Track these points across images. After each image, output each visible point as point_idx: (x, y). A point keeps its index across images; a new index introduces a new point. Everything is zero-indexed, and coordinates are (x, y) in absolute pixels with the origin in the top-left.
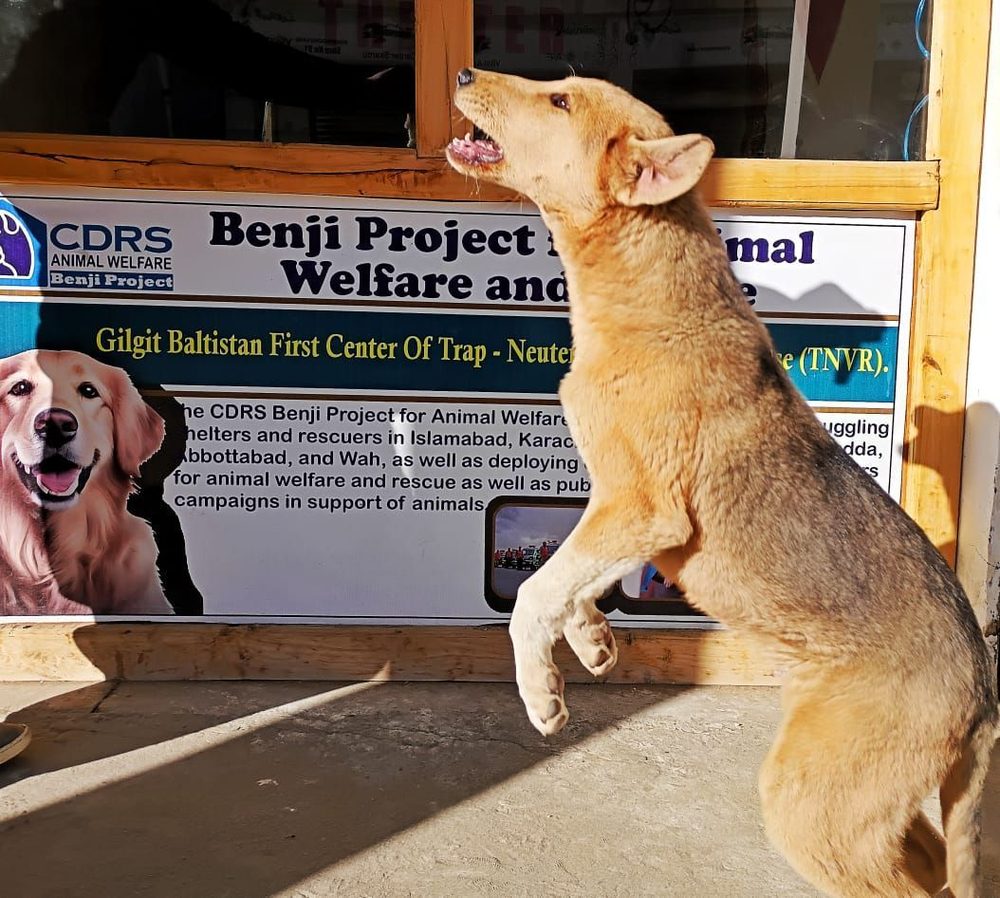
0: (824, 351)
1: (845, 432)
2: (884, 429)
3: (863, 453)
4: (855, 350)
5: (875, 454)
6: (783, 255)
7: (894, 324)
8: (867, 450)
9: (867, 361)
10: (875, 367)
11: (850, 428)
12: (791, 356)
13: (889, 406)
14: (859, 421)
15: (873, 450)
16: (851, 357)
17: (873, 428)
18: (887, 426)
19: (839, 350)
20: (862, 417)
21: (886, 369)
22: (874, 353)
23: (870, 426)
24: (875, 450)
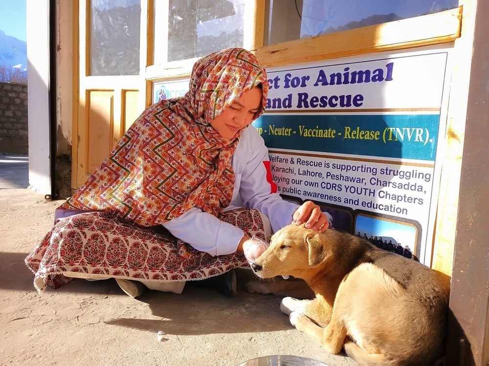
0: (396, 130)
1: (405, 176)
2: (428, 176)
3: (415, 190)
4: (413, 129)
5: (422, 191)
6: (377, 78)
7: (437, 113)
8: (417, 188)
9: (420, 135)
10: (424, 139)
11: (408, 174)
12: (378, 132)
13: (432, 163)
14: (413, 171)
15: (421, 188)
16: (411, 133)
17: (421, 175)
18: (430, 175)
19: (404, 129)
20: (415, 168)
21: (431, 140)
22: (424, 131)
23: (419, 174)
24: (422, 188)
